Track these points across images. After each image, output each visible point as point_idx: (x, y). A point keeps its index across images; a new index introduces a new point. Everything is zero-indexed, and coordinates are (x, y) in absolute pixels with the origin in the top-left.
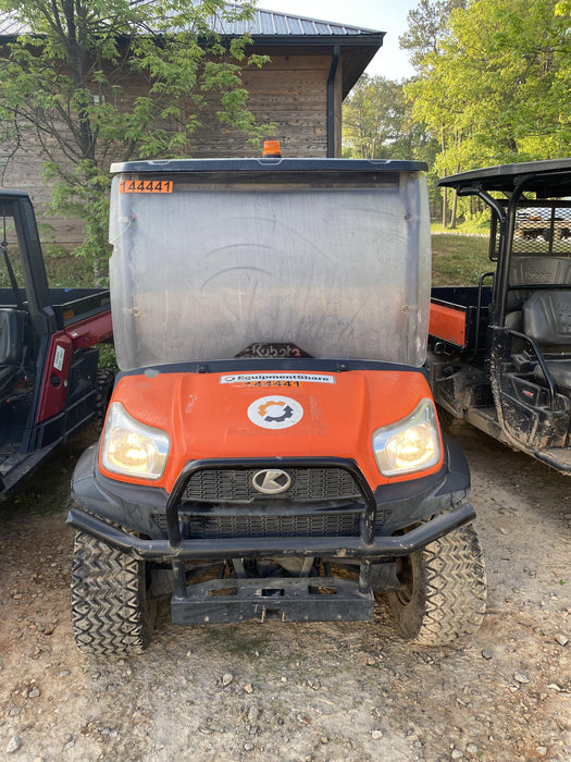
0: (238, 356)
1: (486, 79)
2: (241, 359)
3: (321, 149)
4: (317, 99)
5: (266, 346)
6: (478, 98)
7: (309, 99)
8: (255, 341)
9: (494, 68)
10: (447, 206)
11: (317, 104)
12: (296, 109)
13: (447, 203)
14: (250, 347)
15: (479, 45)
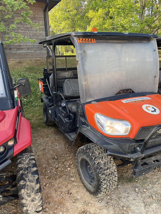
0: (116, 94)
1: (67, 14)
2: (117, 95)
3: (44, 32)
4: (41, 16)
5: (124, 90)
6: (65, 20)
7: (38, 16)
8: (121, 89)
9: (69, 11)
10: (59, 50)
11: (41, 18)
12: (35, 19)
13: (59, 49)
14: (120, 91)
15: (64, 5)
